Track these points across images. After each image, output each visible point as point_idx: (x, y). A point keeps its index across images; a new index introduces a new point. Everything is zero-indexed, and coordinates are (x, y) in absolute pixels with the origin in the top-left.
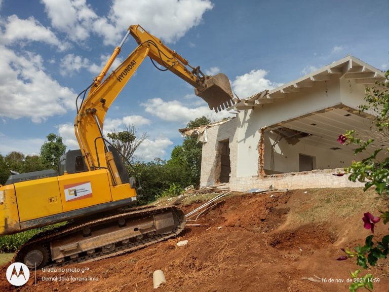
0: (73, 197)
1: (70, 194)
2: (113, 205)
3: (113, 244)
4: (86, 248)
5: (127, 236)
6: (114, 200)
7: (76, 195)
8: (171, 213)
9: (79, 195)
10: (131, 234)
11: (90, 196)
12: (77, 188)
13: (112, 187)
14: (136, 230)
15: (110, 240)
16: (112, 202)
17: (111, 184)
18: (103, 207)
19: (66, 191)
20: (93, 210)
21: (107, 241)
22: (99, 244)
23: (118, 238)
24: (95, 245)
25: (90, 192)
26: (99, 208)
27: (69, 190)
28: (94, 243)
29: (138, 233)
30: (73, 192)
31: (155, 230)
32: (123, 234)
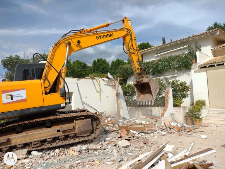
0: (10, 100)
1: (7, 98)
2: (44, 109)
3: (38, 141)
4: (16, 143)
5: (51, 135)
6: (45, 105)
7: (12, 99)
8: (90, 119)
9: (15, 99)
10: (54, 134)
11: (24, 100)
12: (13, 93)
13: (44, 94)
14: (59, 131)
15: (36, 138)
16: (44, 107)
17: (44, 92)
18: (35, 110)
19: (4, 95)
20: (27, 112)
21: (34, 138)
22: (27, 140)
23: (43, 137)
24: (24, 141)
25: (25, 97)
26: (31, 111)
27: (6, 95)
28: (23, 139)
29: (60, 134)
30: (10, 97)
31: (75, 132)
32: (48, 134)
